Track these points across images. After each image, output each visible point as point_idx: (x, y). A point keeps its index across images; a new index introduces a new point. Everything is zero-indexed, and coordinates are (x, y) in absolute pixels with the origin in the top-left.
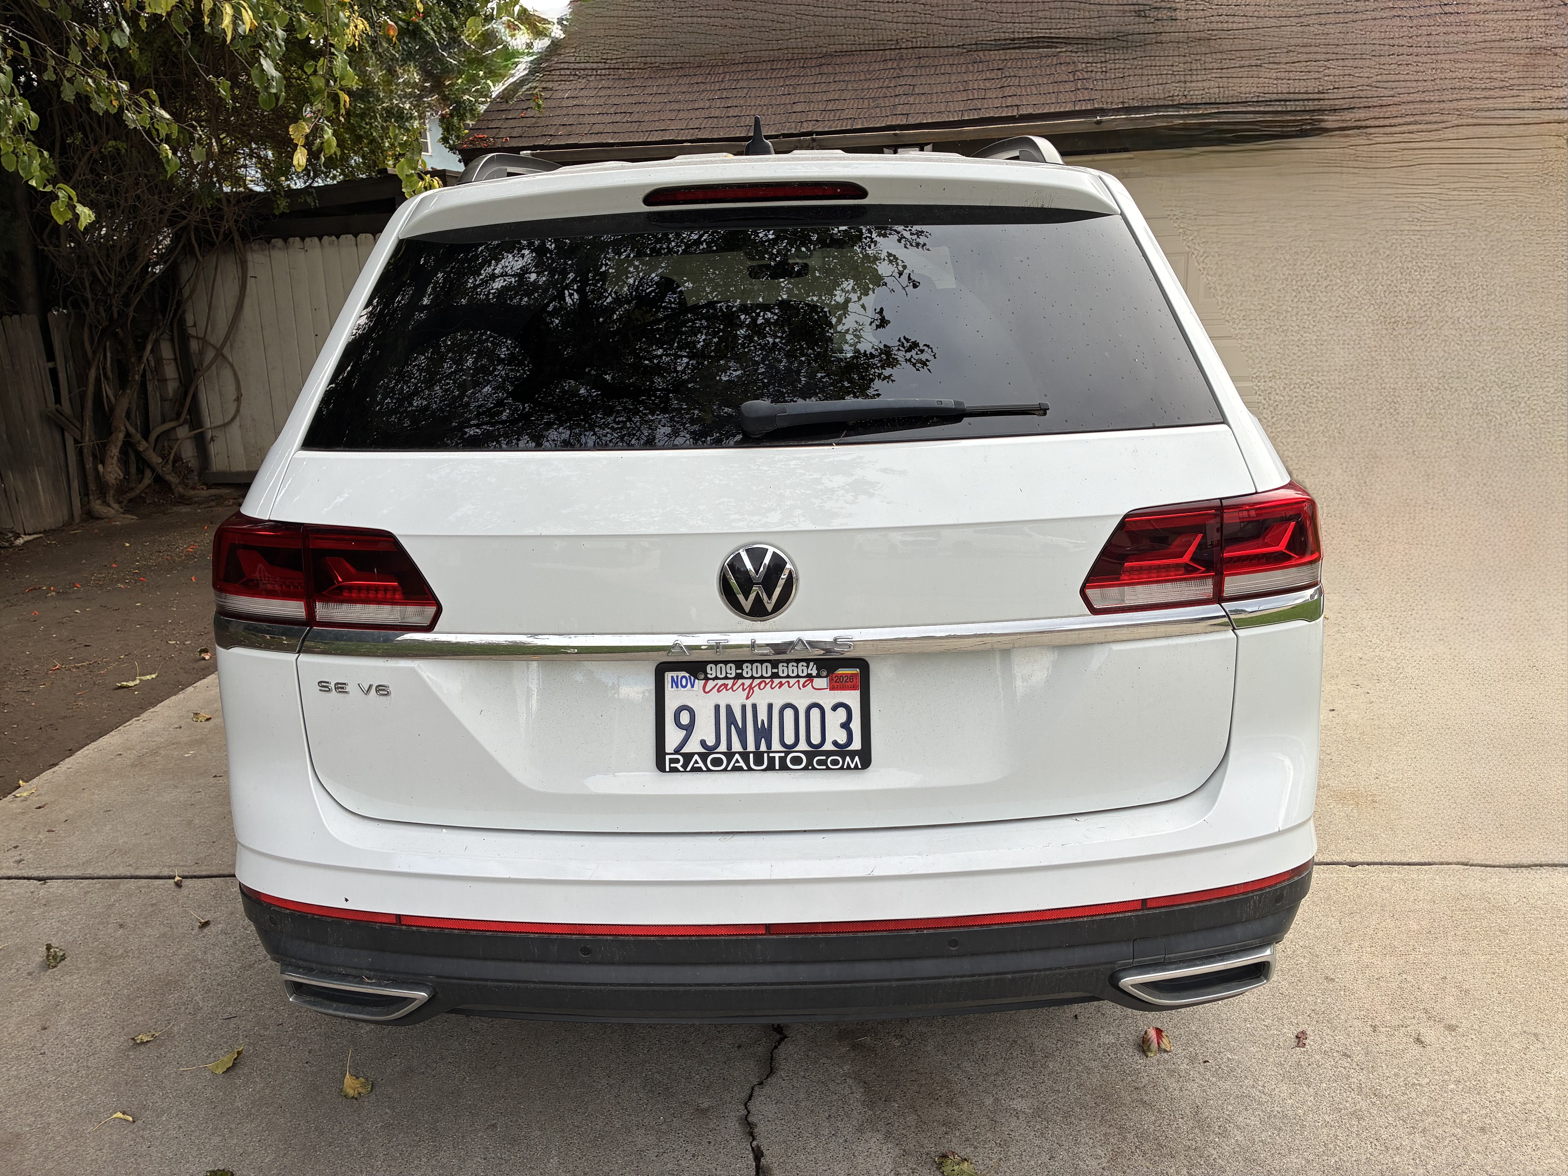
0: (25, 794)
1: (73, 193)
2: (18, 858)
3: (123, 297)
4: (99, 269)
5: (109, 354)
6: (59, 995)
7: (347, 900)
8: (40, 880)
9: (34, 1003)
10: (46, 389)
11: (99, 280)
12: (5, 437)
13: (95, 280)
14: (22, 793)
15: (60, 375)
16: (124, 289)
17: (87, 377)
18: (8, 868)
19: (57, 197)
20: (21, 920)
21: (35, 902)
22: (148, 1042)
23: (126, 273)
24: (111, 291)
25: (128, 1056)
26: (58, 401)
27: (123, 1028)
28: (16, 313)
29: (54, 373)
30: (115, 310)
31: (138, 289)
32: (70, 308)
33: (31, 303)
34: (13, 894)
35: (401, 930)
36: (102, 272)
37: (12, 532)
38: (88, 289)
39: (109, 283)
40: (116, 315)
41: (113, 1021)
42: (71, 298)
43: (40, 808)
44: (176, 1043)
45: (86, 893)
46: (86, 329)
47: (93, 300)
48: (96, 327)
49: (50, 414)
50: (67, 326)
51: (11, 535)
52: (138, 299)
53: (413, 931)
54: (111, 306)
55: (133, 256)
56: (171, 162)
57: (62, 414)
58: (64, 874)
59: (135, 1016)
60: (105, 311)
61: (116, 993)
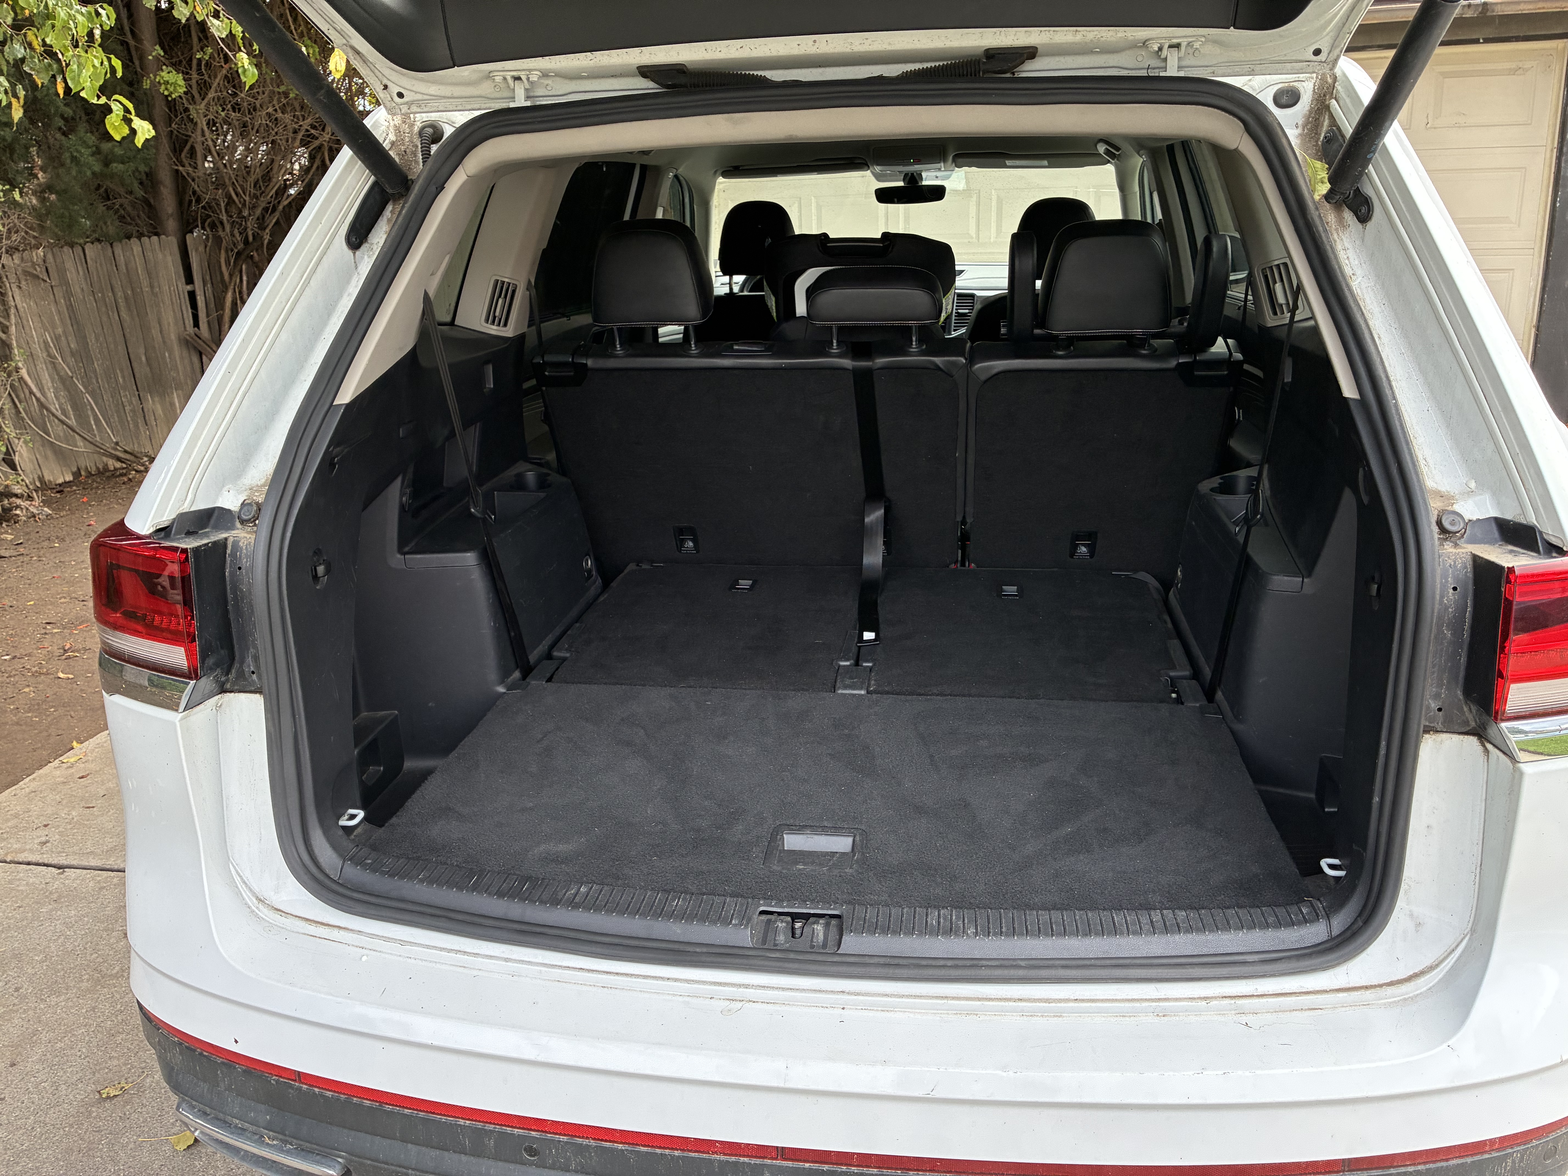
0: (72, 760)
1: (130, 106)
2: (44, 839)
3: (258, 219)
4: (234, 190)
5: (245, 278)
6: (40, 1022)
7: (236, 1042)
8: (59, 868)
9: (11, 1029)
10: (185, 312)
11: (234, 201)
12: (144, 359)
13: (230, 202)
14: (70, 758)
15: (198, 298)
16: (258, 212)
17: (224, 300)
18: (31, 850)
19: (110, 111)
20: (26, 918)
21: (47, 897)
22: (115, 1096)
23: (261, 194)
24: (246, 213)
25: (90, 1112)
26: (196, 324)
27: (94, 1073)
28: (157, 234)
29: (192, 295)
30: (250, 233)
31: (274, 209)
32: (208, 230)
33: (171, 224)
34: (27, 884)
35: (300, 1089)
36: (237, 194)
37: (147, 456)
38: (223, 210)
39: (244, 205)
40: (251, 239)
41: (85, 1062)
42: (209, 220)
43: (82, 777)
44: (144, 1102)
45: (101, 888)
46: (223, 252)
47: (228, 221)
48: (232, 250)
49: (188, 338)
50: (206, 247)
51: (145, 459)
52: (274, 221)
53: (314, 1093)
54: (246, 228)
55: (267, 177)
56: (247, 73)
57: (200, 338)
58: (85, 863)
59: (110, 1058)
60: (241, 233)
61: (98, 1025)
